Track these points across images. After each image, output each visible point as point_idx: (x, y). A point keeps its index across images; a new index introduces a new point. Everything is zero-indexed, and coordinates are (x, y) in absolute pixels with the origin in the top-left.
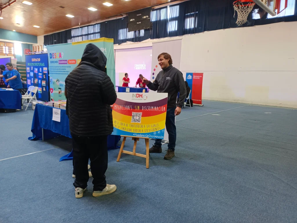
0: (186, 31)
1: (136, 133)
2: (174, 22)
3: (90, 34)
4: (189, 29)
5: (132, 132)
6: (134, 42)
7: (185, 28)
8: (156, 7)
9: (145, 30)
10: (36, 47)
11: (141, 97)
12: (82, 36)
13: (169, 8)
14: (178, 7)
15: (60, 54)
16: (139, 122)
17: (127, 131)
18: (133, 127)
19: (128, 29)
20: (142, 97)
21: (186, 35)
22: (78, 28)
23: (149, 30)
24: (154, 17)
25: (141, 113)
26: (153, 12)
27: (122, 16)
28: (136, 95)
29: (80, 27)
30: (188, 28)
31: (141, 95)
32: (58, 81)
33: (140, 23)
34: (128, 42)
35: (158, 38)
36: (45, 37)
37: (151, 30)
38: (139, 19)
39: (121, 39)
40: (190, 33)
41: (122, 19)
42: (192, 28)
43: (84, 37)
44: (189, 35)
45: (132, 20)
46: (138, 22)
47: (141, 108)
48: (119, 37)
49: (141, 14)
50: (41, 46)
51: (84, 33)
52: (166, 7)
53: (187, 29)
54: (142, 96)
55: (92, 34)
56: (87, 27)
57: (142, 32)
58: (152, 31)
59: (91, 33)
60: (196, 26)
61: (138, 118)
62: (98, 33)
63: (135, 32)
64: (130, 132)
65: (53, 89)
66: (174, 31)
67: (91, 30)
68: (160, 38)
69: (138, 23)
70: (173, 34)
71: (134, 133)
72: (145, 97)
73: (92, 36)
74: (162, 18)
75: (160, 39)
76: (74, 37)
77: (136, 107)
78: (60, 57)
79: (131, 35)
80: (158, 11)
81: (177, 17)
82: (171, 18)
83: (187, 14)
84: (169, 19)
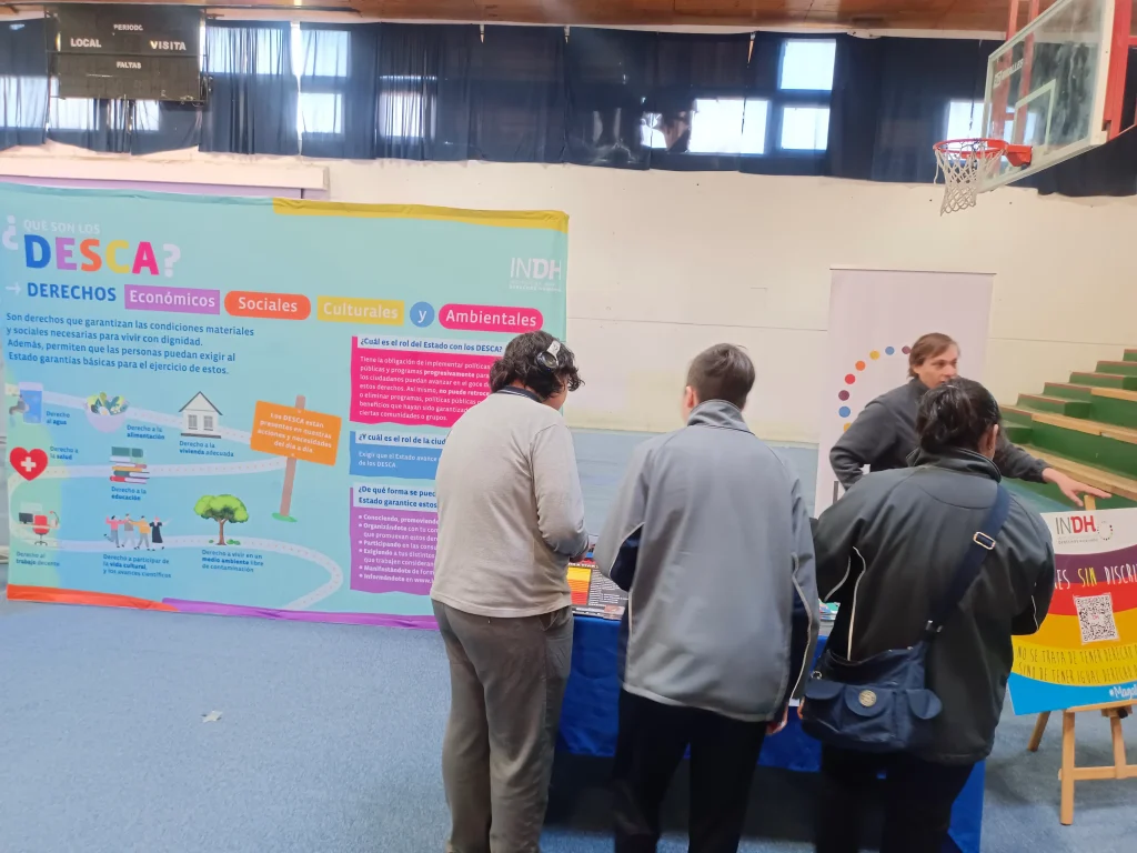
0: (390, 146)
1: (1117, 686)
2: (329, 95)
4: (403, 137)
5: (1103, 683)
6: (98, 150)
8: (228, 15)
9: (168, 106)
11: (1089, 527)
13: (296, 30)
14: (344, 36)
15: (144, 247)
16: (1111, 638)
17: (1081, 685)
18: (1098, 659)
19: (54, 82)
20: (1094, 530)
21: (386, 161)
23: (189, 106)
24: (216, 52)
25: (1106, 598)
26: (213, 30)
27: (16, 11)
28: (1071, 522)
30: (397, 133)
31: (1088, 520)
32: (109, 405)
33: (139, 66)
34: (59, 148)
35: (245, 151)
37: (205, 110)
38: (128, 46)
40: (405, 157)
41: (15, 27)
42: (413, 134)
44: (403, 162)
45: (81, 43)
46: (126, 60)
47: (1101, 576)
49: (138, 28)
53: (390, 139)
54: (1092, 524)
57: (148, 115)
58: (210, 115)
60: (432, 134)
61: (1101, 620)
63: (103, 103)
64: (1091, 685)
65: (48, 453)
66: (327, 135)
68: (253, 153)
69: (121, 64)
70: (317, 148)
71: (1111, 687)
72: (1103, 530)
74: (266, 66)
75: (253, 156)
77: (1083, 574)
78: (145, 270)
79: (77, 113)
80: (238, 30)
81: (341, 78)
82: (314, 76)
83: (385, 77)
84: (303, 78)
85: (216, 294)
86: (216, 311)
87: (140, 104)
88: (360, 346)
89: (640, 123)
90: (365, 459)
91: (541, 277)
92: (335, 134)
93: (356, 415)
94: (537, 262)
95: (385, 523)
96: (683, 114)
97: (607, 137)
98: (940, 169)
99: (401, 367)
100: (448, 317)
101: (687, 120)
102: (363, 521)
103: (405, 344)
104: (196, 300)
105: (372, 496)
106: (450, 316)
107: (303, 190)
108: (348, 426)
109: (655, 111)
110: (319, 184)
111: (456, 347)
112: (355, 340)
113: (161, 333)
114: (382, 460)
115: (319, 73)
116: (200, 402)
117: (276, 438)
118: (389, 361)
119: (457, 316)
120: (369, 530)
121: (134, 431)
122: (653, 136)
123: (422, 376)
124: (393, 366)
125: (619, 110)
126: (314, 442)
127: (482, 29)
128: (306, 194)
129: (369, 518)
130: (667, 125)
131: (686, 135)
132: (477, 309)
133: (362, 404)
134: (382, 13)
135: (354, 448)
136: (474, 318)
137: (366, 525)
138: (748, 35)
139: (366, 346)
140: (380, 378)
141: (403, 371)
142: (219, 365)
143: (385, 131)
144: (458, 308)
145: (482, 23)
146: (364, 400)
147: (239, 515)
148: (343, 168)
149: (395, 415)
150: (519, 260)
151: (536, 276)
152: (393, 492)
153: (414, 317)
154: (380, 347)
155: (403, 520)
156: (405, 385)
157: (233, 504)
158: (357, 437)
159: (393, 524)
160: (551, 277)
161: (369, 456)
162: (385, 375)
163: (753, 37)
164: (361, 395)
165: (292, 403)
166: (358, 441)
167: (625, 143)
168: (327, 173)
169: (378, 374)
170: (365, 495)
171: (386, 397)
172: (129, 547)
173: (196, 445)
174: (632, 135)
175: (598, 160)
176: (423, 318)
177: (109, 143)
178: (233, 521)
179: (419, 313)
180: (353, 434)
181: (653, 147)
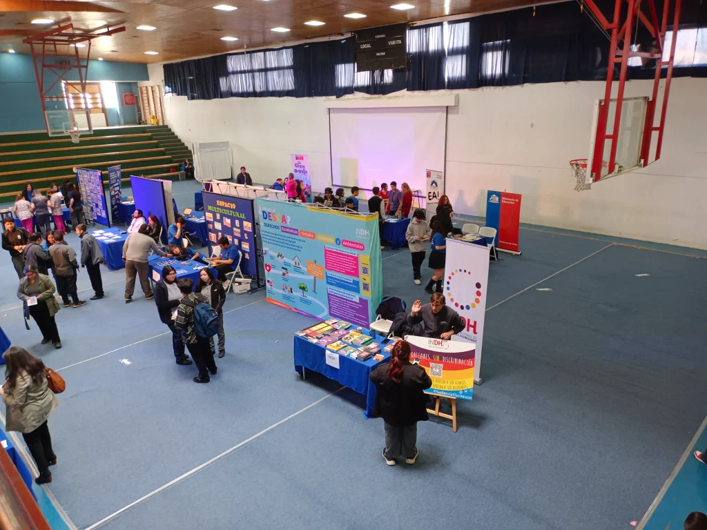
0: (486, 80)
2: (460, 57)
3: (272, 69)
4: (492, 76)
6: (370, 94)
7: (484, 73)
8: (419, 23)
9: (395, 72)
10: (146, 87)
12: (252, 71)
13: (446, 25)
14: (466, 25)
15: (284, 217)
16: (440, 376)
19: (356, 64)
20: (442, 345)
21: (484, 88)
22: (243, 53)
23: (402, 70)
24: (413, 42)
26: (412, 31)
27: (342, 35)
28: (435, 342)
29: (247, 52)
30: (489, 74)
31: (440, 342)
32: (280, 256)
33: (383, 54)
34: (359, 95)
35: (424, 89)
36: (165, 66)
37: (409, 71)
38: (381, 45)
39: (343, 85)
40: (493, 85)
41: (343, 42)
42: (497, 72)
43: (257, 74)
44: (492, 88)
45: (364, 46)
46: (380, 52)
47: (441, 359)
48: (336, 81)
50: (158, 86)
51: (256, 67)
52: (441, 24)
53: (486, 77)
55: (275, 69)
56: (262, 54)
57: (389, 75)
58: (411, 73)
59: (273, 66)
60: (507, 71)
61: (438, 371)
62: (288, 68)
63: (373, 72)
65: (272, 266)
66: (458, 78)
67: (272, 59)
68: (427, 90)
69: (378, 54)
70: (455, 84)
72: (445, 346)
73: (275, 73)
74: (433, 47)
75: (428, 91)
76: (235, 73)
77: (435, 357)
78: (284, 222)
79: (363, 78)
80: (422, 30)
81: (465, 47)
82: (453, 48)
83: (485, 44)
84: (448, 50)
85: (297, 230)
86: (297, 235)
87: (385, 71)
88: (326, 248)
91: (363, 234)
92: (462, 77)
93: (326, 267)
94: (361, 230)
97: (604, 63)
103: (335, 250)
104: (294, 231)
107: (447, 107)
108: (325, 270)
109: (636, 43)
110: (452, 104)
111: (346, 252)
113: (288, 239)
114: (333, 281)
115: (455, 46)
116: (296, 258)
117: (311, 271)
118: (332, 254)
119: (345, 243)
121: (286, 263)
122: (634, 58)
126: (319, 273)
127: (534, 8)
129: (331, 296)
133: (327, 264)
135: (327, 276)
136: (349, 244)
137: (331, 299)
141: (335, 257)
142: (300, 249)
145: (534, 5)
147: (306, 289)
148: (464, 93)
152: (336, 290)
154: (330, 249)
155: (338, 299)
156: (336, 261)
157: (305, 286)
159: (336, 299)
160: (366, 235)
161: (330, 279)
164: (327, 262)
165: (314, 262)
168: (457, 98)
169: (330, 257)
170: (330, 290)
171: (333, 264)
172: (287, 293)
173: (297, 269)
175: (598, 77)
177: (374, 90)
178: (305, 291)
179: (337, 241)
180: (326, 273)
181: (634, 66)
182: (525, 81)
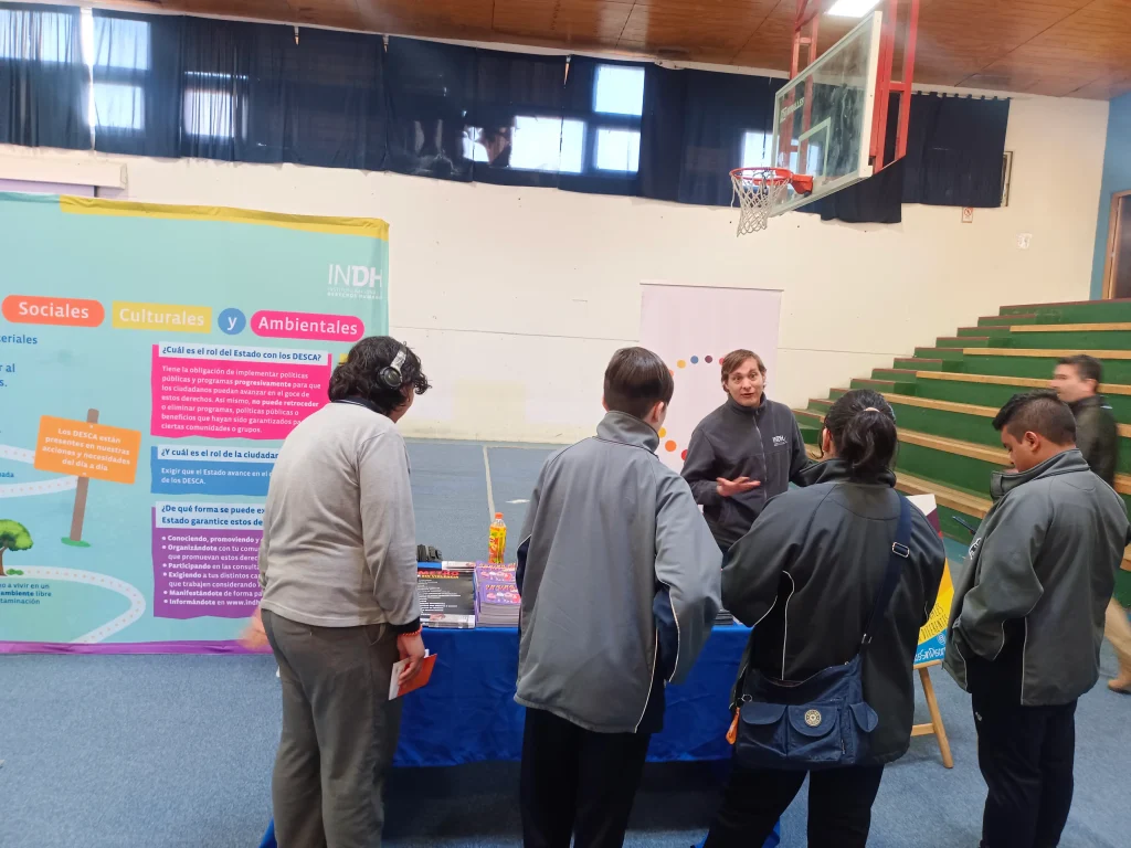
0: (197, 145)
2: (127, 88)
4: (211, 137)
7: (189, 130)
13: (87, 18)
14: (143, 28)
21: (193, 161)
30: (205, 131)
35: (28, 143)
40: (214, 158)
42: (221, 135)
44: (211, 162)
52: (73, 11)
53: (197, 138)
60: (244, 133)
66: (125, 131)
68: (37, 145)
70: (112, 143)
74: (52, 54)
75: (38, 150)
80: (19, 13)
81: (140, 71)
82: (108, 67)
83: (190, 73)
84: (96, 68)
88: (161, 354)
89: (463, 136)
90: (169, 476)
91: (361, 284)
92: (133, 131)
93: (157, 429)
94: (356, 269)
95: (192, 544)
96: (503, 130)
97: (429, 147)
98: (736, 194)
99: (208, 376)
100: (261, 324)
101: (508, 136)
102: (167, 543)
103: (213, 352)
105: (177, 515)
106: (263, 322)
107: (96, 188)
108: (148, 440)
109: (477, 125)
110: (117, 184)
111: (270, 355)
112: (156, 349)
114: (187, 476)
115: (115, 63)
117: (63, 456)
118: (195, 370)
119: (270, 323)
120: (174, 552)
122: (475, 149)
123: (232, 387)
124: (200, 375)
125: (440, 122)
126: (110, 459)
127: (297, 31)
128: (100, 192)
129: (174, 539)
130: (488, 139)
131: (508, 150)
132: (292, 316)
133: (164, 417)
134: (187, 7)
135: (156, 464)
136: (289, 325)
137: (171, 547)
138: (564, 57)
139: (168, 355)
140: (185, 389)
141: (210, 382)
143: (191, 129)
144: (271, 315)
145: (297, 25)
146: (167, 412)
147: (21, 542)
149: (201, 428)
150: (338, 267)
151: (356, 283)
152: (201, 510)
153: (223, 324)
154: (185, 355)
155: (212, 540)
156: (213, 396)
157: (14, 531)
158: (160, 451)
159: (200, 544)
160: (372, 285)
161: (173, 472)
162: (190, 385)
163: (568, 60)
164: (164, 407)
165: (83, 417)
166: (160, 457)
167: (448, 154)
168: (124, 168)
169: (183, 385)
170: (169, 515)
171: (191, 409)
174: (455, 149)
175: (421, 170)
176: (232, 325)
178: (14, 548)
179: (229, 320)
180: (154, 450)
181: (476, 159)
182: (287, 157)
